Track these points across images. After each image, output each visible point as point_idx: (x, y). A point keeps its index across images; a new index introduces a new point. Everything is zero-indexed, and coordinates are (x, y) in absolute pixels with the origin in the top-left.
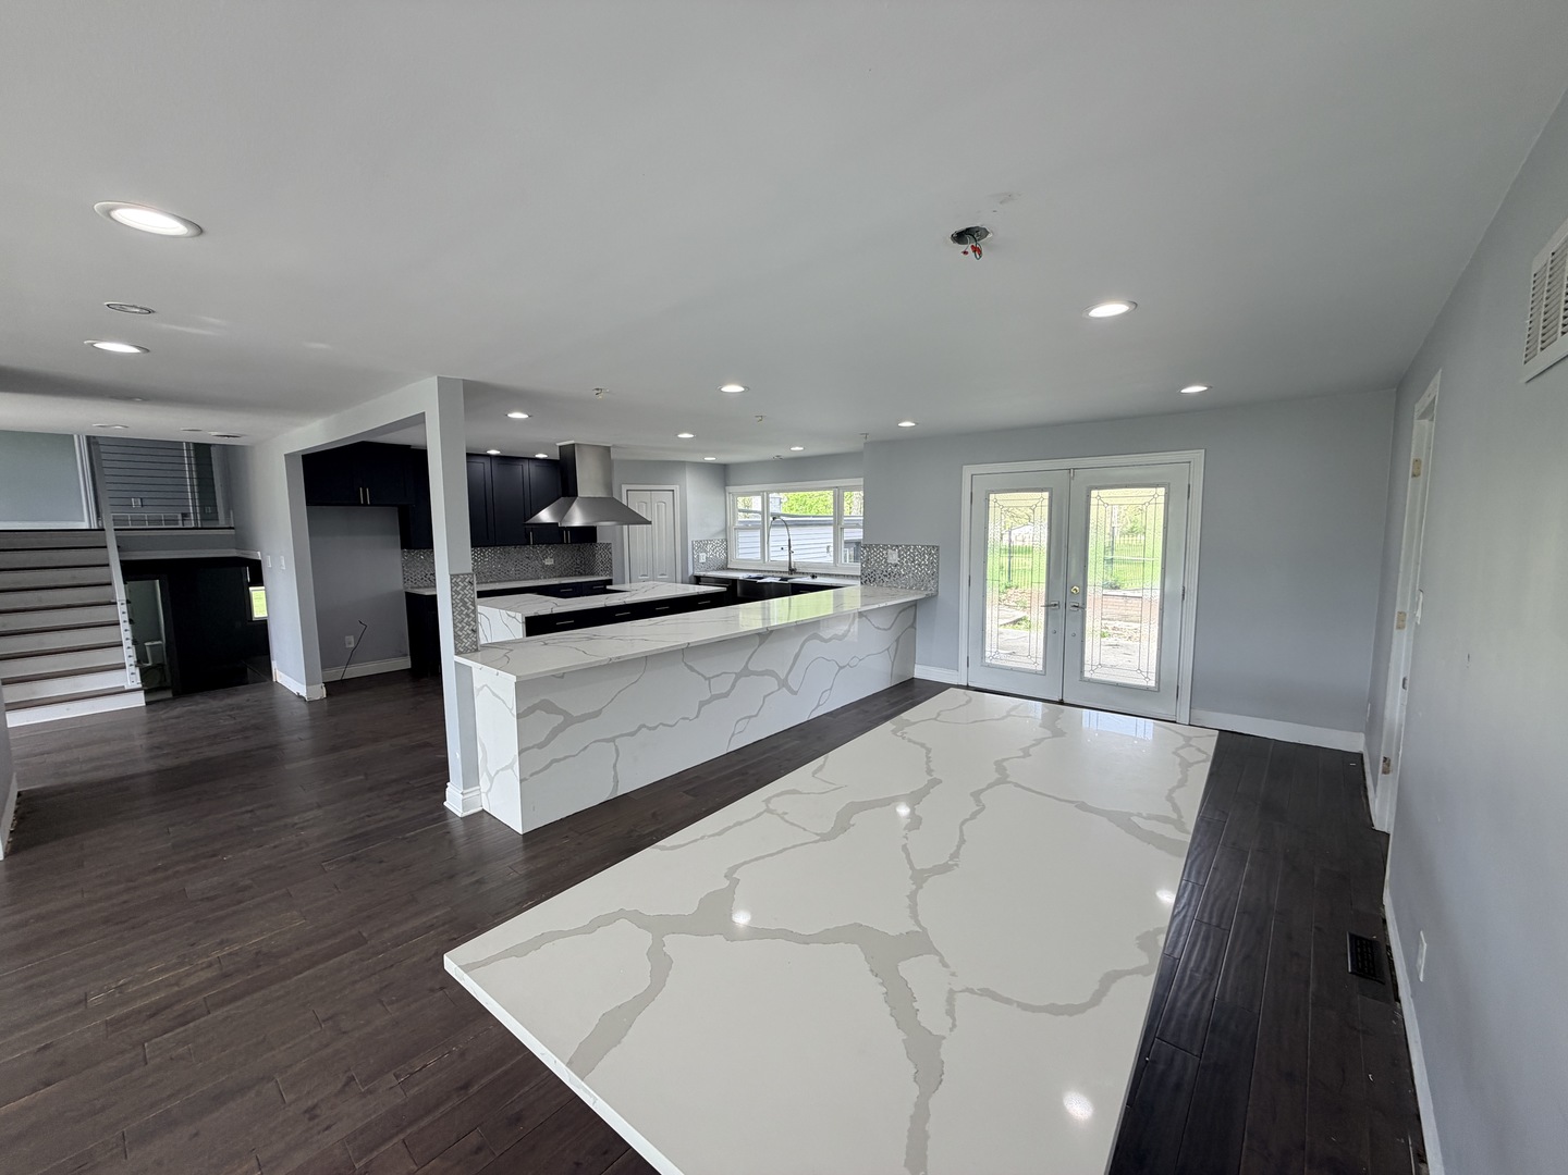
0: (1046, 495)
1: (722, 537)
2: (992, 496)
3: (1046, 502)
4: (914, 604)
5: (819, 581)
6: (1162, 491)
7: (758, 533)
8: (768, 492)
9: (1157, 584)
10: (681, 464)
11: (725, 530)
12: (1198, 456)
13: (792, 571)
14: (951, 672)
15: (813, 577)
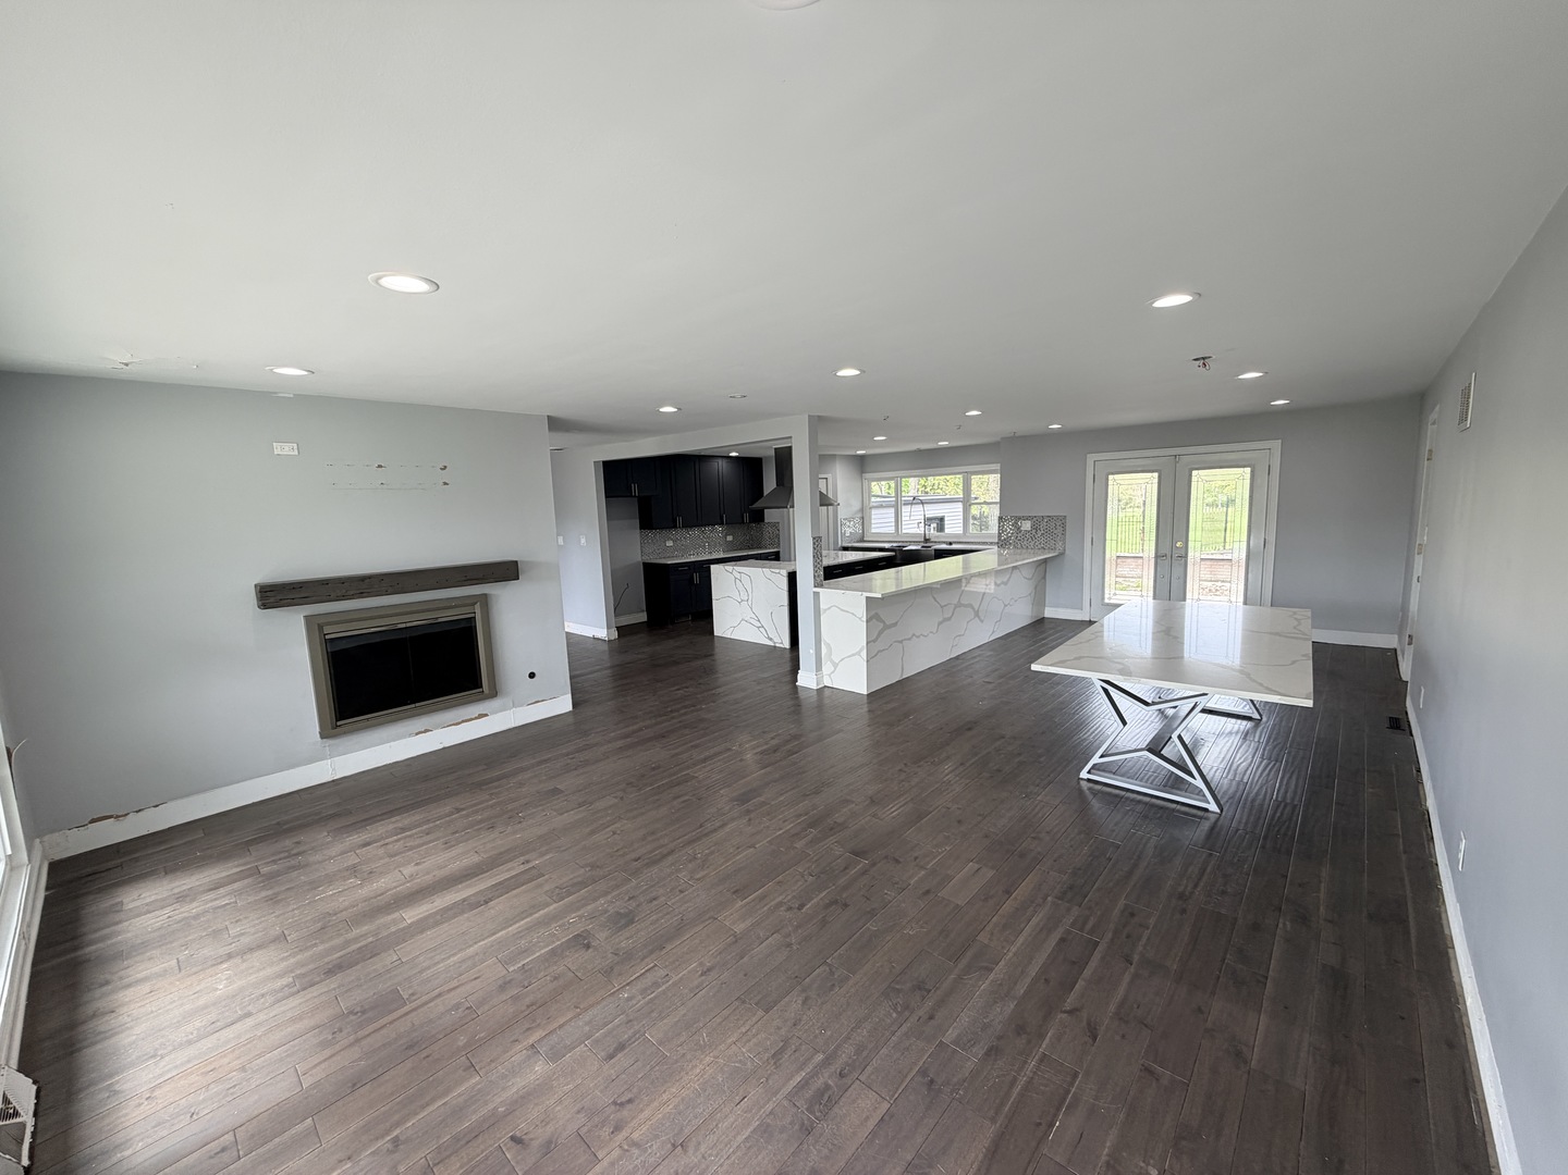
0: (1156, 475)
1: (860, 515)
2: (1111, 477)
3: (1156, 480)
4: (1045, 561)
5: (954, 547)
6: (1248, 470)
7: (892, 510)
8: (901, 478)
9: (1245, 538)
10: (833, 457)
11: (862, 510)
12: (1276, 445)
13: (927, 540)
14: (1076, 611)
15: (951, 544)
